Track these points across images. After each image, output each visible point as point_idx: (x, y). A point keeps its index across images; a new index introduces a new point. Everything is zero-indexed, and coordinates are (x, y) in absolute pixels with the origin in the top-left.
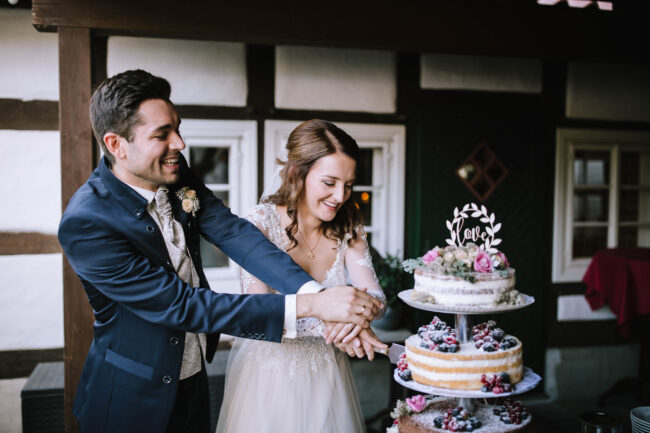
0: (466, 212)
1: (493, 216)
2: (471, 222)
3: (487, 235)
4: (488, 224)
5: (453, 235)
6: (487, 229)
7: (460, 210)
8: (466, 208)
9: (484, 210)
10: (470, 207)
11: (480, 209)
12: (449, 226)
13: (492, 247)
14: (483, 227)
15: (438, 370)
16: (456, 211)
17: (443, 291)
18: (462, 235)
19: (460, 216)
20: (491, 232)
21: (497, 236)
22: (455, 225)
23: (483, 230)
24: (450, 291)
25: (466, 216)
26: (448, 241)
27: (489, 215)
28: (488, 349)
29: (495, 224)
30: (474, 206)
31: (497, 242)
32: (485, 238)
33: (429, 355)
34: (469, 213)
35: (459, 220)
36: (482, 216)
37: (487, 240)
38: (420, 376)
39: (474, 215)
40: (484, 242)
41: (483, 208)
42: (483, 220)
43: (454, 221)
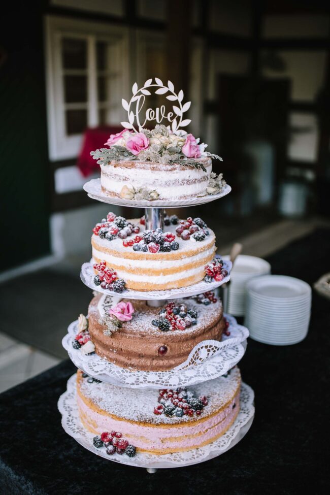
0: (148, 89)
1: (181, 93)
2: (153, 101)
3: (175, 115)
4: (176, 103)
5: (131, 117)
6: (175, 108)
7: (141, 86)
8: (148, 83)
9: (171, 86)
10: (154, 82)
11: (166, 85)
12: (126, 105)
13: (181, 128)
14: (170, 106)
15: (165, 272)
16: (135, 86)
18: (142, 115)
19: (140, 93)
20: (179, 112)
21: (186, 116)
22: (134, 104)
23: (169, 109)
25: (148, 93)
26: (124, 124)
27: (177, 92)
29: (184, 102)
30: (159, 82)
31: (187, 122)
32: (172, 118)
34: (152, 89)
35: (139, 97)
36: (169, 93)
37: (175, 121)
38: (134, 283)
39: (159, 92)
40: (170, 124)
41: (170, 83)
42: (170, 98)
43: (133, 99)
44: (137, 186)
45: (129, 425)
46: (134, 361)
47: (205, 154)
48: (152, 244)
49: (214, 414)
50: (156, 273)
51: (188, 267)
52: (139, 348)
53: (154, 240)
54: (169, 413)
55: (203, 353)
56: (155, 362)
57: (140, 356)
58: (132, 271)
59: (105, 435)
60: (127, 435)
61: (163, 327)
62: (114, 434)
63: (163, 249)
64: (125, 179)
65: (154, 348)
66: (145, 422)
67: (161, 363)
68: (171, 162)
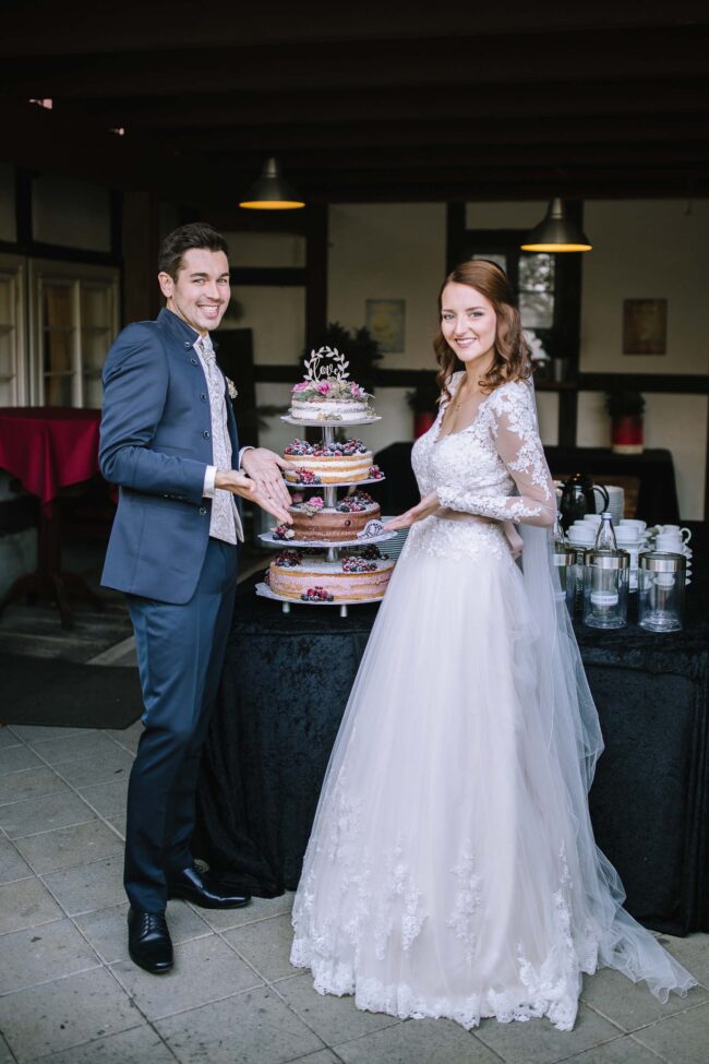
0: (321, 353)
1: (343, 356)
2: (325, 361)
3: (339, 370)
4: (339, 362)
5: (310, 372)
6: (339, 366)
7: (317, 351)
8: (322, 350)
9: (336, 352)
10: (325, 349)
11: (333, 350)
12: (307, 364)
13: (344, 379)
14: (335, 364)
15: (347, 469)
16: (313, 352)
17: (346, 412)
18: (318, 371)
19: (316, 357)
20: (341, 368)
21: (346, 371)
22: (312, 364)
23: (335, 366)
24: (351, 411)
25: (321, 356)
26: (305, 377)
27: (340, 355)
28: (363, 452)
29: (344, 362)
30: (328, 349)
31: (347, 375)
32: (337, 372)
33: (340, 460)
34: (324, 354)
35: (315, 359)
36: (335, 356)
37: (339, 374)
38: (326, 478)
39: (328, 355)
40: (336, 376)
41: (336, 350)
42: (336, 359)
43: (312, 361)
44: (327, 413)
45: (328, 578)
46: (328, 534)
47: (364, 394)
48: (337, 451)
49: (382, 572)
50: (341, 469)
51: (360, 467)
52: (332, 522)
53: (338, 448)
54: (354, 570)
55: (373, 529)
56: (342, 533)
57: (333, 529)
58: (325, 469)
59: (310, 591)
60: (327, 587)
61: (344, 510)
62: (317, 588)
63: (344, 455)
64: (319, 409)
65: (342, 522)
66: (339, 575)
67: (347, 533)
68: (347, 398)
